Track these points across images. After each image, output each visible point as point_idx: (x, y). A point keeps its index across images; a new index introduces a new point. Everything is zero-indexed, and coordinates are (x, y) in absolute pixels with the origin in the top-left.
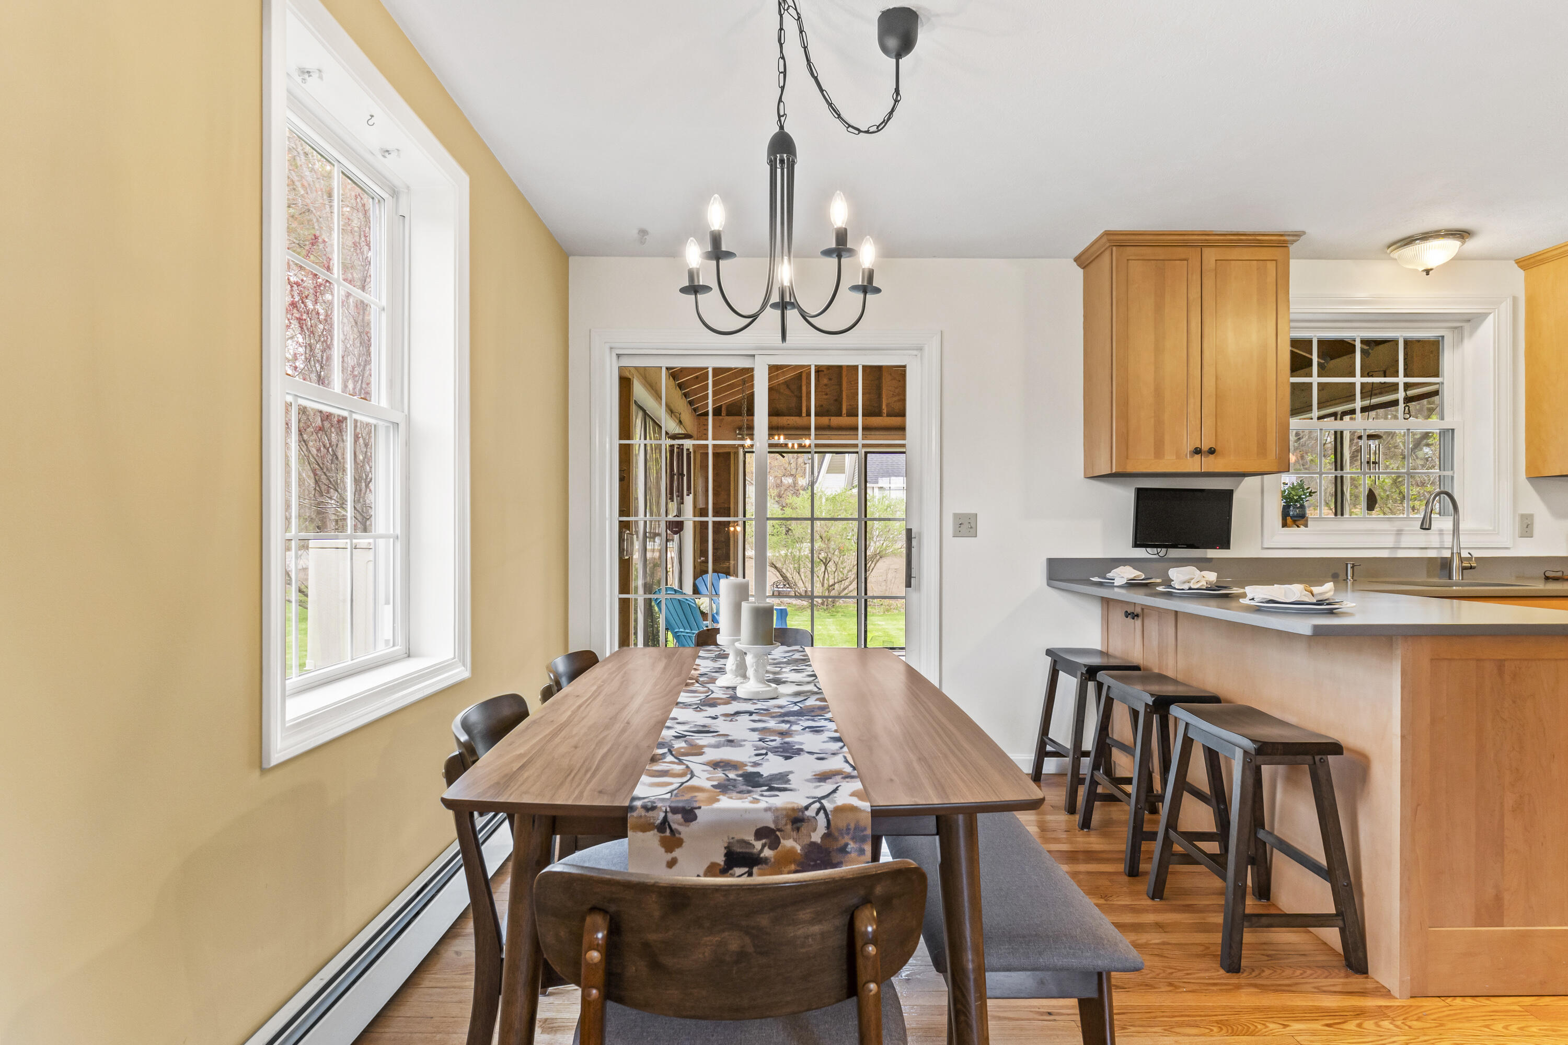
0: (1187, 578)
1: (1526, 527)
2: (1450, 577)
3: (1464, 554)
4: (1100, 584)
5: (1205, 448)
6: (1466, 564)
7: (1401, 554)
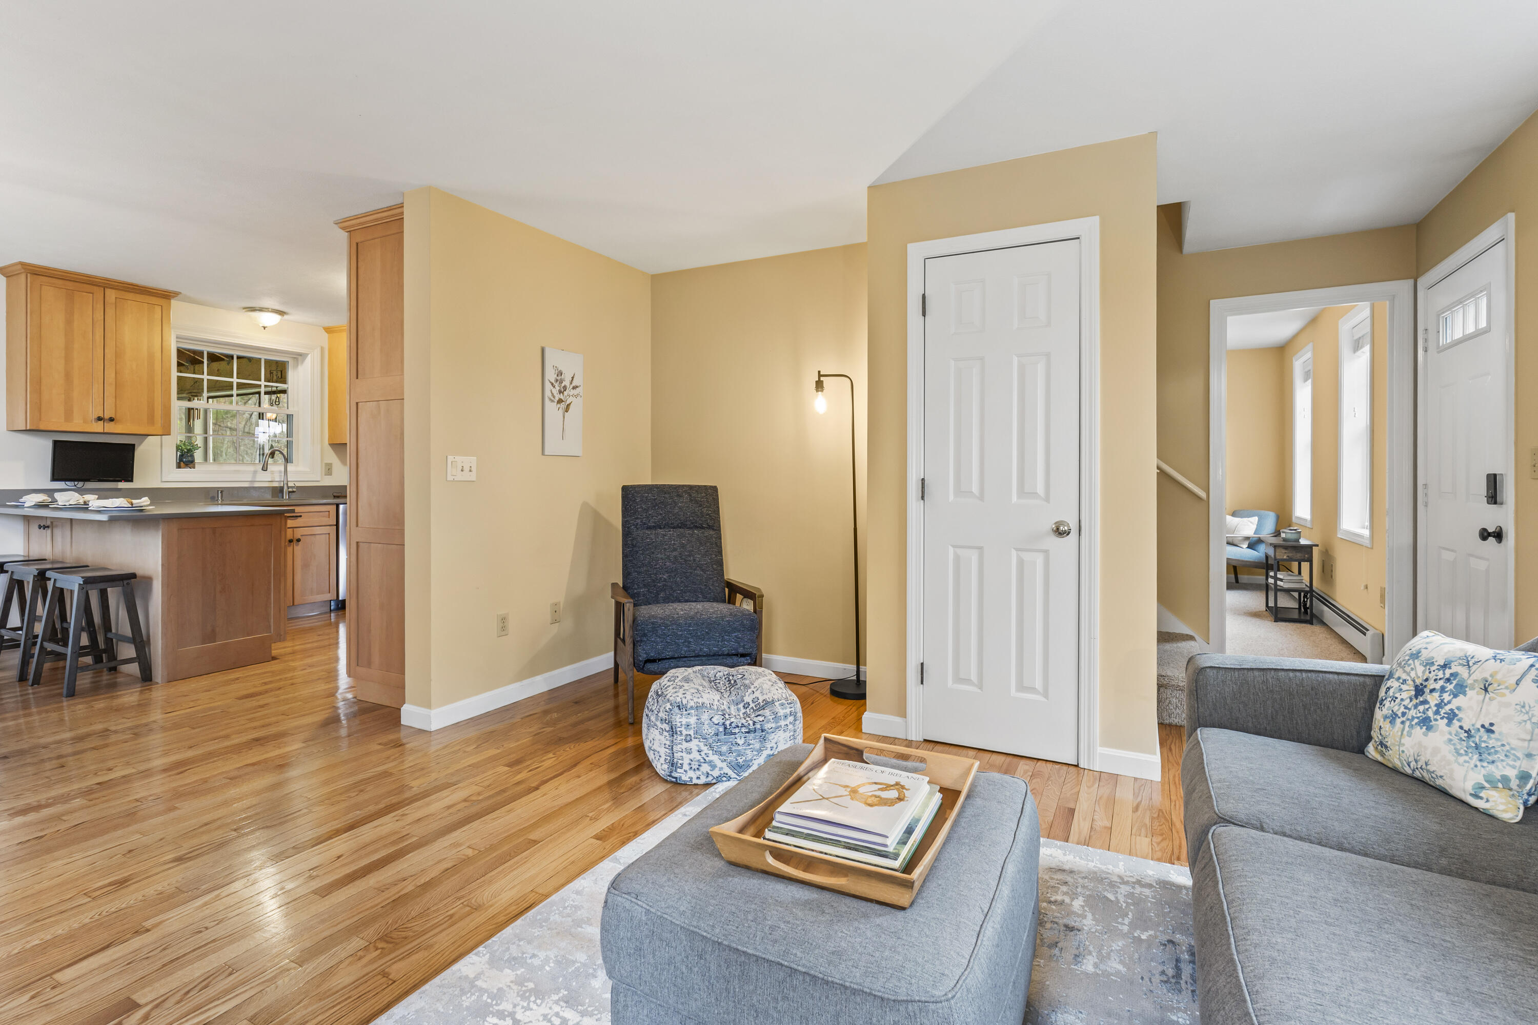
0: (68, 498)
1: (329, 470)
2: (283, 497)
3: (290, 484)
4: (17, 506)
5: (107, 416)
6: (290, 490)
7: (257, 485)
